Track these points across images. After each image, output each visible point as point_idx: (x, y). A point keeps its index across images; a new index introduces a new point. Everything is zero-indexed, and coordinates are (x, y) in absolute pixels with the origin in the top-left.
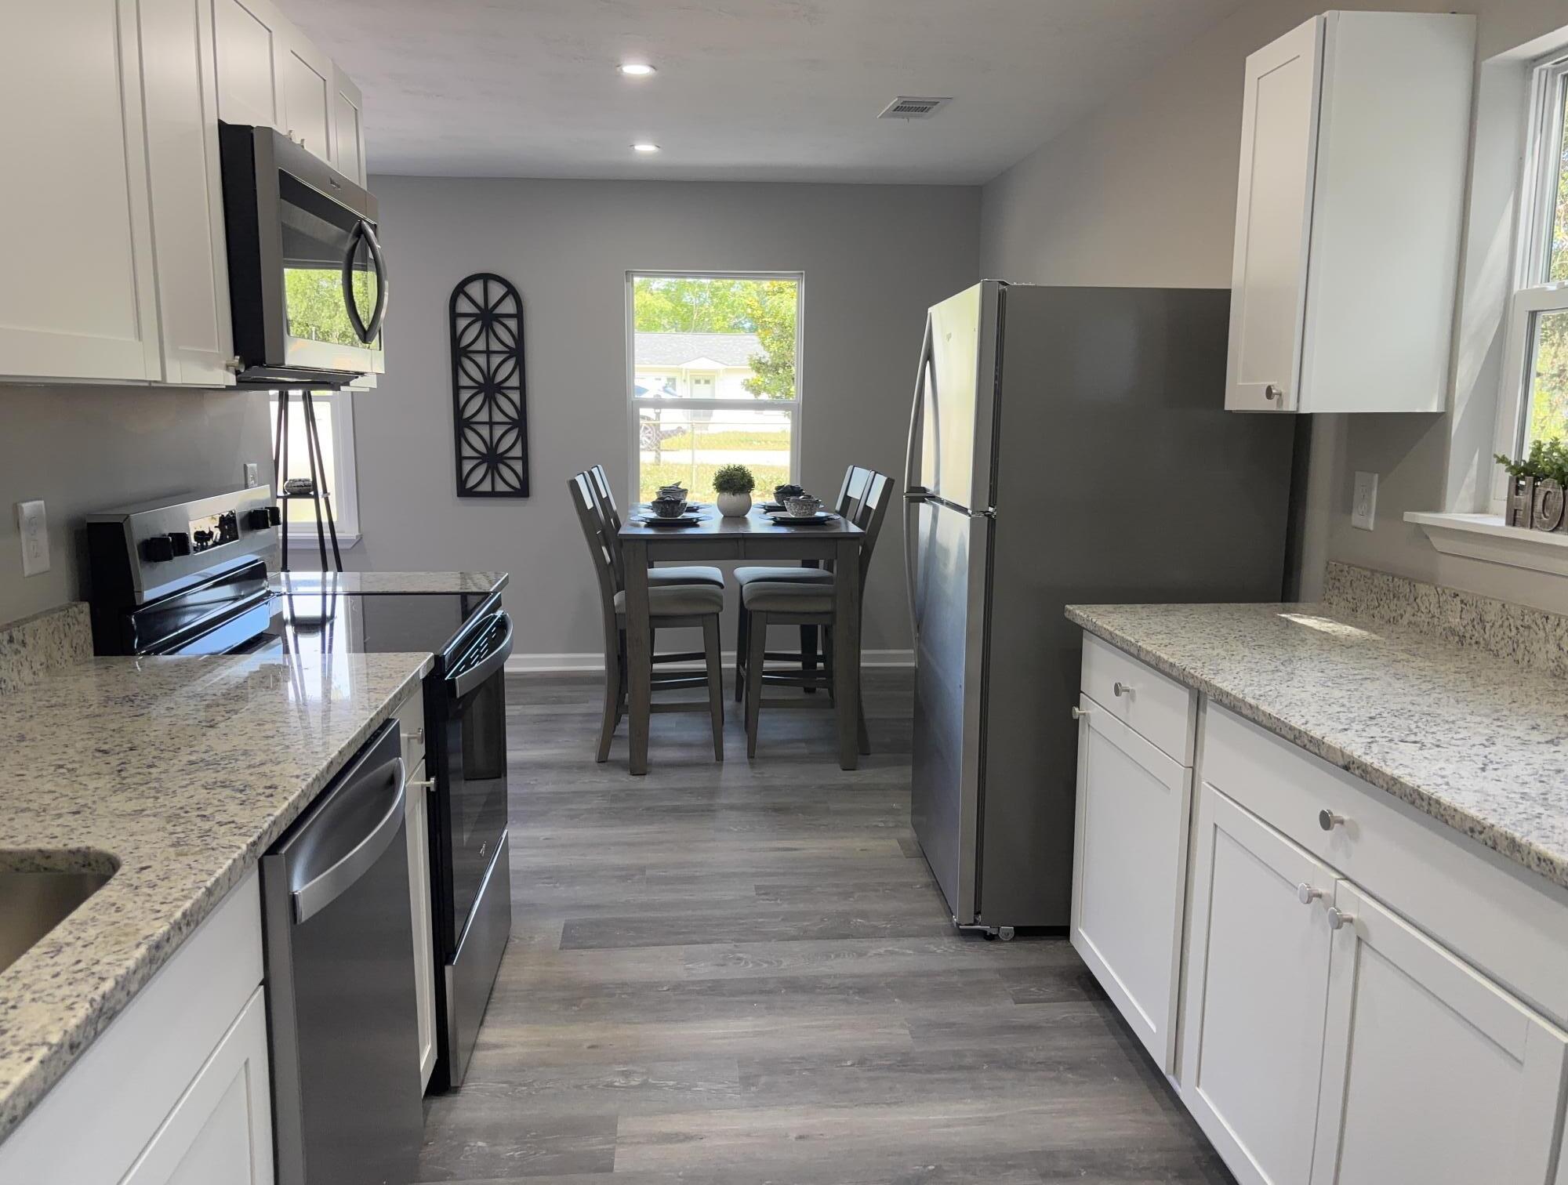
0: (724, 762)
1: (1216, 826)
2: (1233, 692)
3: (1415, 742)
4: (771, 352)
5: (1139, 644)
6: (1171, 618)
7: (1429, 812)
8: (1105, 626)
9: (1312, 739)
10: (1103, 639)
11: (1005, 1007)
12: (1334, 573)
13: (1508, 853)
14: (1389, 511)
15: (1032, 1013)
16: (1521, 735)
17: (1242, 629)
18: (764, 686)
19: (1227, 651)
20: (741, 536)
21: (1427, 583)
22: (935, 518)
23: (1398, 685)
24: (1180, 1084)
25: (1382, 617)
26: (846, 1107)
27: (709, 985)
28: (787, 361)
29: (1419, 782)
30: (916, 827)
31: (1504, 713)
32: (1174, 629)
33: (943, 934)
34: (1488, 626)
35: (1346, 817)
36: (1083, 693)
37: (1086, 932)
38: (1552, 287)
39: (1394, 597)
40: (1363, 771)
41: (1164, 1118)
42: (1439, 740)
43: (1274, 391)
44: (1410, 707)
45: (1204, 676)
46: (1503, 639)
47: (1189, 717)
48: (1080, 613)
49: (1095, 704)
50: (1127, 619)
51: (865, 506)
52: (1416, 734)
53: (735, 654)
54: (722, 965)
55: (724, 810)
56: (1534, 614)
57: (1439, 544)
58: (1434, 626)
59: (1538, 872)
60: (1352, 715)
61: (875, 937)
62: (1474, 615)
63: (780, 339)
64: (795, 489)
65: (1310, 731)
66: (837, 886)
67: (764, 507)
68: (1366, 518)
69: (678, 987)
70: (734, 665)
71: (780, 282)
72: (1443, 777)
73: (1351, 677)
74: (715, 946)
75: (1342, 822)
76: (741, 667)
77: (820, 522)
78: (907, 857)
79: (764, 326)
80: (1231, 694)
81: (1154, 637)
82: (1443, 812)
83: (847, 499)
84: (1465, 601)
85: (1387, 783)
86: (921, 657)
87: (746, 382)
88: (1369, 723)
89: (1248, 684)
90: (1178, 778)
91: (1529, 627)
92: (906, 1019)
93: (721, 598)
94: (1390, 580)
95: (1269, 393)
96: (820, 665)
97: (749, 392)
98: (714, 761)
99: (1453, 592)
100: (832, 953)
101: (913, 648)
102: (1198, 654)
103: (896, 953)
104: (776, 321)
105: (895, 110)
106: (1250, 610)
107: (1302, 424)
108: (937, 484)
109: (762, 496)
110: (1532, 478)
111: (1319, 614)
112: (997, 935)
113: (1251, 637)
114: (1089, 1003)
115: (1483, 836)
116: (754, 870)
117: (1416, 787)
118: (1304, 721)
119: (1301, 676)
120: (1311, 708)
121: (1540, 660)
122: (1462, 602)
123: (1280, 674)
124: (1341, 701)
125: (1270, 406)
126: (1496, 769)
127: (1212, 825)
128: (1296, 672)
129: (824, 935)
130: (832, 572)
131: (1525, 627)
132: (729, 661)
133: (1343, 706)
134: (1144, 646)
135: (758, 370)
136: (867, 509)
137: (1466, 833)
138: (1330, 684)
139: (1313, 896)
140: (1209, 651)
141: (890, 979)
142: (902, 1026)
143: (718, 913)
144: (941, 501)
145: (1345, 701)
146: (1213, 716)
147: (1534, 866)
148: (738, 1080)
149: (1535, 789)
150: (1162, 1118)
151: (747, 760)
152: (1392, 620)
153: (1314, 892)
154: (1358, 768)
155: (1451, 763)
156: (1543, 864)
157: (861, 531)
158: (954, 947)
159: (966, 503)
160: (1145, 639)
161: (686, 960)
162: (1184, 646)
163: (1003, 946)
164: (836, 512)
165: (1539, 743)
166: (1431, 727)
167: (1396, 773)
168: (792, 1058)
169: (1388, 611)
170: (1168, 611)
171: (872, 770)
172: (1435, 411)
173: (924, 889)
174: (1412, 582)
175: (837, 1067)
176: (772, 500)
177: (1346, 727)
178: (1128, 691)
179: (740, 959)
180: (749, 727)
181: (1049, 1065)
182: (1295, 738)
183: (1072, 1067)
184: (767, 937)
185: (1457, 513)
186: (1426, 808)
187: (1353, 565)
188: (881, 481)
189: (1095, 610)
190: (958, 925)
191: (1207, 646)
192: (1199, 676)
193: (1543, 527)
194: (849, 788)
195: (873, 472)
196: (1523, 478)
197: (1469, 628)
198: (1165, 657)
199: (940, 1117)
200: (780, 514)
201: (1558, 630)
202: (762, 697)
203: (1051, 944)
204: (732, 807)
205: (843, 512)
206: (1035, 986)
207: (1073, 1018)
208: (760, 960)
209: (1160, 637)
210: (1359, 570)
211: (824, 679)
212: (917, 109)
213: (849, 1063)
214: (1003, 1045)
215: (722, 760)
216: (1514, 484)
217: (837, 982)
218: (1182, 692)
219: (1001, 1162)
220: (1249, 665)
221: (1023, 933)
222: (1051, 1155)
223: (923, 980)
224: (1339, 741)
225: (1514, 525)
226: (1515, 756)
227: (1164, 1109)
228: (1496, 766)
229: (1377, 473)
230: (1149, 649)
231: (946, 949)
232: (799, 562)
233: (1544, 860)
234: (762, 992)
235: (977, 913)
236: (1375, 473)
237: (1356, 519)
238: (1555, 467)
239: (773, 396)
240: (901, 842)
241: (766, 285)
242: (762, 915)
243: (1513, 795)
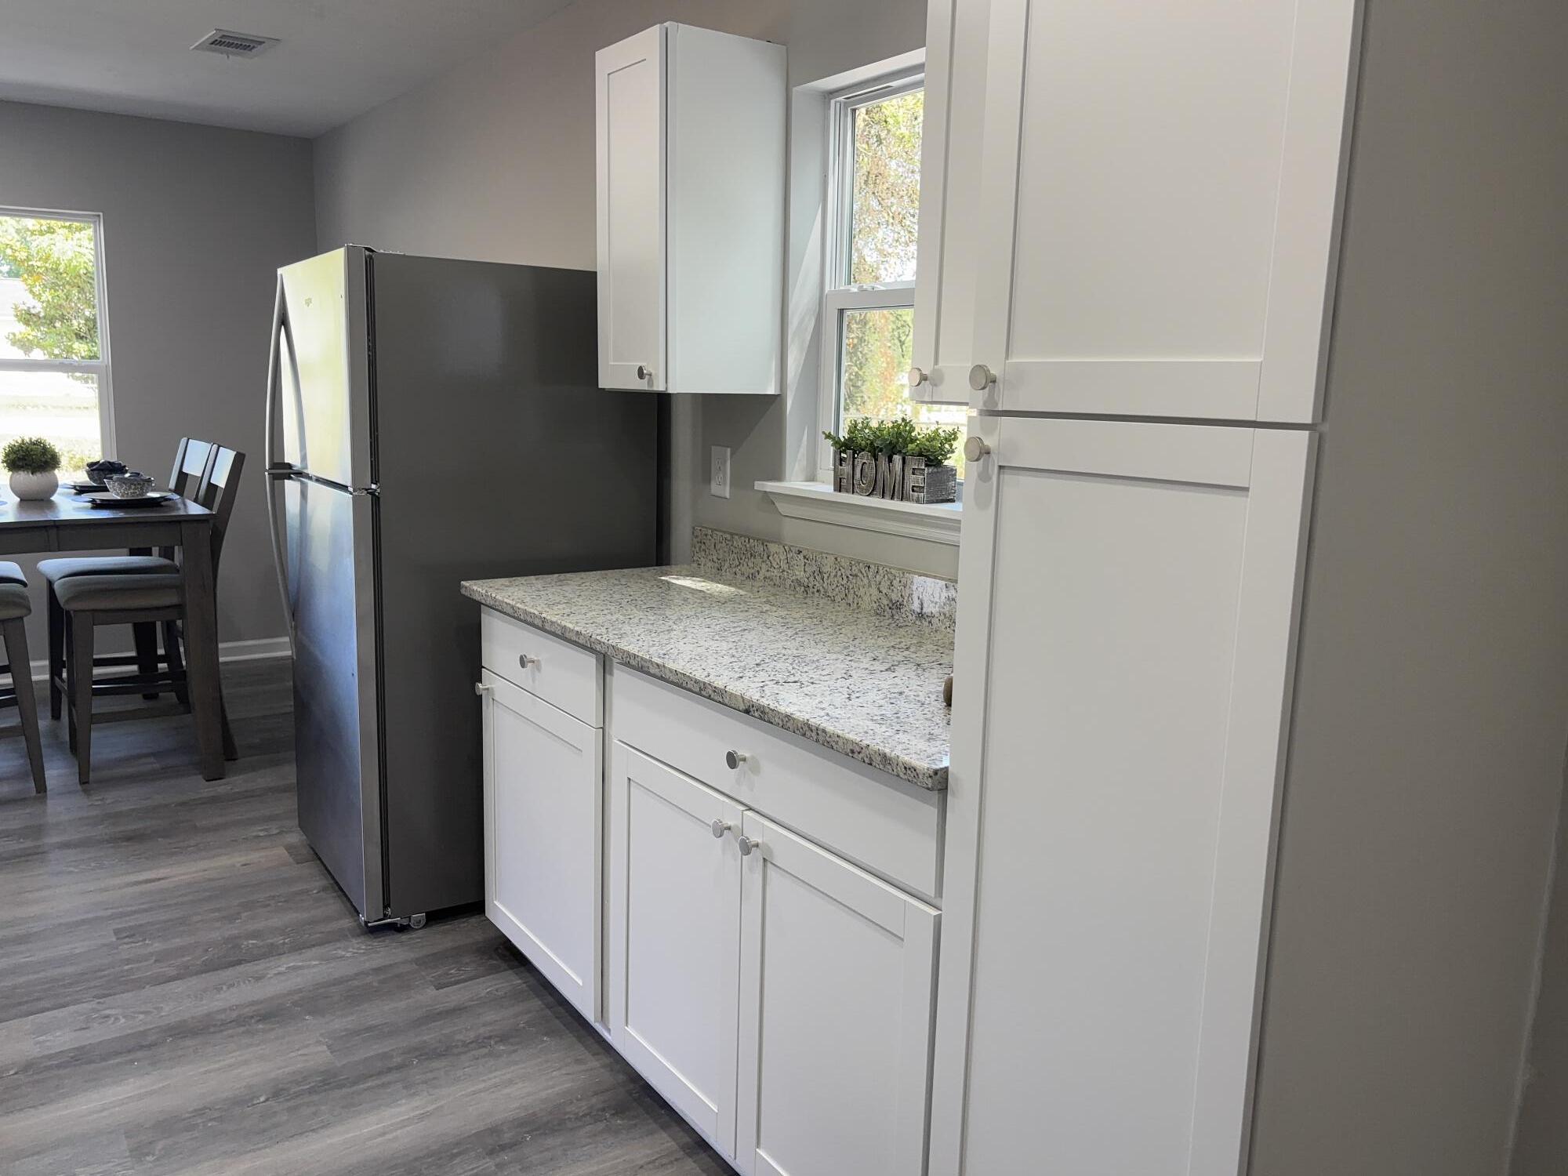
0: (48, 793)
1: (629, 779)
2: (640, 654)
3: (795, 682)
4: (43, 302)
5: (543, 615)
6: (565, 588)
7: (817, 741)
8: (506, 600)
9: (715, 690)
10: (505, 613)
11: (428, 996)
12: (700, 537)
13: (881, 767)
14: (742, 482)
15: (455, 996)
16: (867, 666)
17: (632, 593)
18: (93, 697)
19: (625, 615)
20: (52, 524)
21: (775, 542)
22: (304, 494)
23: (770, 632)
24: (609, 1030)
25: (743, 574)
26: (265, 1147)
27: (72, 1054)
28: (65, 313)
29: (807, 717)
30: (303, 826)
31: (851, 649)
32: (571, 598)
33: (349, 936)
34: (826, 576)
35: (747, 755)
36: (484, 668)
37: (501, 903)
38: (854, 289)
39: (751, 556)
40: (762, 712)
41: (595, 1063)
42: (812, 678)
43: (645, 372)
44: (783, 651)
45: (610, 641)
46: (837, 586)
47: (597, 681)
48: (477, 588)
49: (497, 677)
50: (525, 592)
51: (210, 484)
52: (793, 674)
53: (46, 663)
54: (84, 1029)
55: (57, 850)
56: (859, 563)
57: (783, 508)
58: (784, 580)
59: (905, 779)
60: (742, 664)
61: (273, 956)
62: (815, 568)
63: (54, 287)
64: (116, 466)
65: (713, 682)
66: (219, 910)
67: (74, 487)
68: (722, 487)
69: (28, 1067)
70: (47, 677)
71: (48, 221)
72: (823, 709)
73: (732, 630)
74: (72, 1008)
75: (744, 760)
76: (57, 679)
77: (155, 503)
78: (298, 863)
79: (31, 271)
80: (638, 656)
81: (555, 608)
82: (828, 739)
83: (183, 477)
84: (807, 557)
85: (782, 721)
86: (300, 647)
87: (11, 336)
88: (757, 669)
89: (651, 645)
90: (589, 739)
91: (856, 576)
92: (321, 1035)
93: (24, 598)
94: (747, 541)
95: (641, 373)
96: (163, 666)
97: (15, 348)
98: (34, 793)
99: (797, 549)
100: (224, 984)
101: (286, 635)
102: (600, 620)
103: (300, 968)
104: (47, 265)
105: (212, 43)
106: (633, 575)
107: (662, 402)
108: (304, 458)
109: (70, 474)
110: (851, 451)
111: (692, 575)
112: (409, 925)
113: (642, 601)
114: (510, 972)
115: (861, 756)
116: (109, 912)
117: (806, 721)
118: (706, 674)
119: (692, 633)
120: (709, 661)
121: (866, 603)
122: (805, 557)
123: (675, 632)
124: (731, 651)
125: (641, 385)
126: (858, 697)
127: (626, 779)
128: (688, 629)
129: (209, 967)
130: (173, 560)
131: (853, 576)
132: (40, 670)
133: (733, 656)
134: (548, 618)
135: (27, 323)
136: (212, 488)
137: (847, 755)
138: (717, 637)
139: (721, 830)
140: (609, 617)
141: (296, 997)
142: (319, 1042)
143: (69, 970)
144: (310, 478)
145: (733, 651)
146: (621, 678)
147: (902, 775)
148: (128, 1154)
149: (888, 711)
150: (594, 1063)
151: (79, 787)
152: (751, 576)
153: (725, 826)
154: (757, 710)
155: (826, 697)
156: (909, 772)
157: (206, 511)
158: (364, 947)
159: (347, 480)
160: (548, 610)
161: (34, 1034)
162: (585, 614)
163: (414, 935)
164: (170, 490)
165: (881, 671)
166: (803, 668)
167: (789, 710)
168: (192, 1112)
169: (747, 568)
170: (561, 581)
171: (241, 777)
172: (773, 393)
173: (322, 893)
174: (764, 542)
175: (248, 1107)
176: (83, 478)
177: (741, 675)
178: (533, 662)
179: (108, 1017)
180: (77, 747)
181: (481, 1042)
182: (701, 689)
183: (503, 1038)
184: (138, 985)
185: (794, 483)
186: (815, 737)
187: (716, 530)
188: (227, 457)
189: (491, 585)
190: (366, 923)
191: (606, 612)
192: (606, 641)
193: (862, 492)
194: (214, 800)
195: (215, 446)
196: (844, 452)
197: (812, 579)
198: (571, 626)
199: (375, 1127)
200: (99, 496)
201: (877, 577)
202: (94, 711)
203: (464, 922)
204: (66, 845)
205: (180, 489)
206: (453, 968)
207: (497, 990)
208: (133, 1012)
209: (560, 606)
210: (721, 534)
211: (170, 682)
212: (237, 46)
213: (262, 1099)
214: (429, 1036)
215: (45, 791)
216: (838, 456)
217: (234, 1015)
218: (587, 658)
219: (448, 1152)
220: (647, 627)
221: (434, 918)
222: (494, 1131)
223: (333, 989)
224: (739, 688)
225: (840, 491)
226: (868, 684)
227: (593, 1055)
228: (858, 695)
229: (731, 447)
230: (554, 619)
231: (355, 951)
232: (126, 550)
233: (909, 769)
234: (142, 1047)
235: (385, 907)
236: (728, 447)
237: (715, 488)
238: (869, 442)
239: (51, 354)
240: (289, 848)
241: (30, 223)
242: (128, 961)
243: (875, 718)
